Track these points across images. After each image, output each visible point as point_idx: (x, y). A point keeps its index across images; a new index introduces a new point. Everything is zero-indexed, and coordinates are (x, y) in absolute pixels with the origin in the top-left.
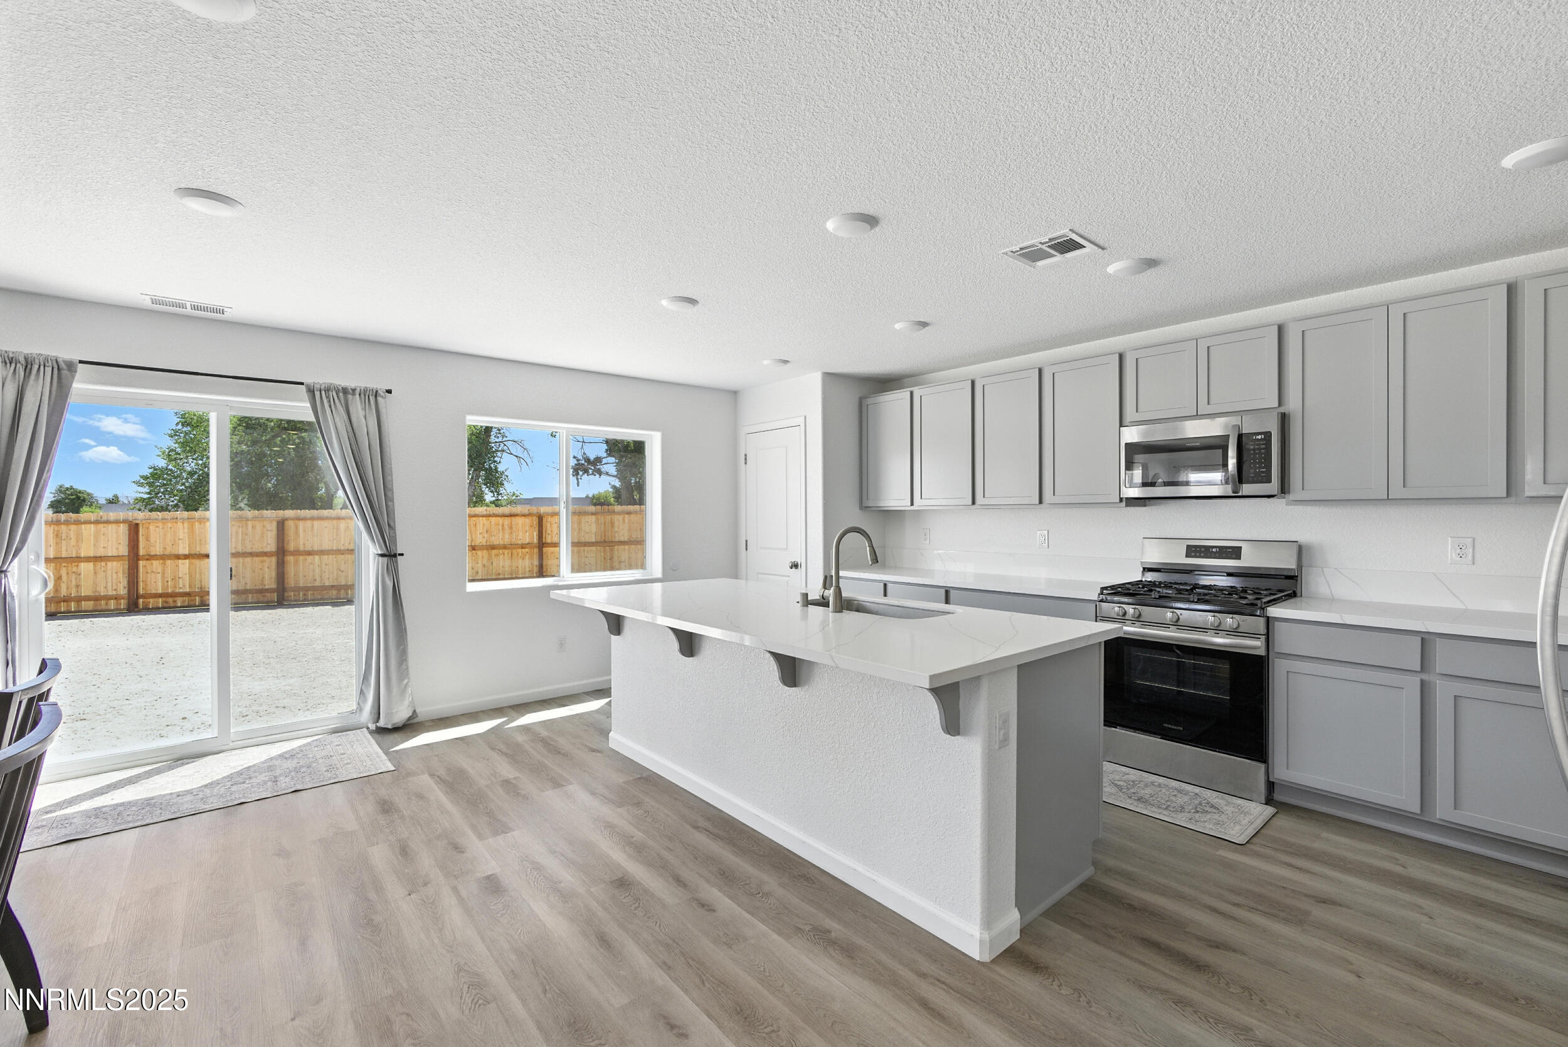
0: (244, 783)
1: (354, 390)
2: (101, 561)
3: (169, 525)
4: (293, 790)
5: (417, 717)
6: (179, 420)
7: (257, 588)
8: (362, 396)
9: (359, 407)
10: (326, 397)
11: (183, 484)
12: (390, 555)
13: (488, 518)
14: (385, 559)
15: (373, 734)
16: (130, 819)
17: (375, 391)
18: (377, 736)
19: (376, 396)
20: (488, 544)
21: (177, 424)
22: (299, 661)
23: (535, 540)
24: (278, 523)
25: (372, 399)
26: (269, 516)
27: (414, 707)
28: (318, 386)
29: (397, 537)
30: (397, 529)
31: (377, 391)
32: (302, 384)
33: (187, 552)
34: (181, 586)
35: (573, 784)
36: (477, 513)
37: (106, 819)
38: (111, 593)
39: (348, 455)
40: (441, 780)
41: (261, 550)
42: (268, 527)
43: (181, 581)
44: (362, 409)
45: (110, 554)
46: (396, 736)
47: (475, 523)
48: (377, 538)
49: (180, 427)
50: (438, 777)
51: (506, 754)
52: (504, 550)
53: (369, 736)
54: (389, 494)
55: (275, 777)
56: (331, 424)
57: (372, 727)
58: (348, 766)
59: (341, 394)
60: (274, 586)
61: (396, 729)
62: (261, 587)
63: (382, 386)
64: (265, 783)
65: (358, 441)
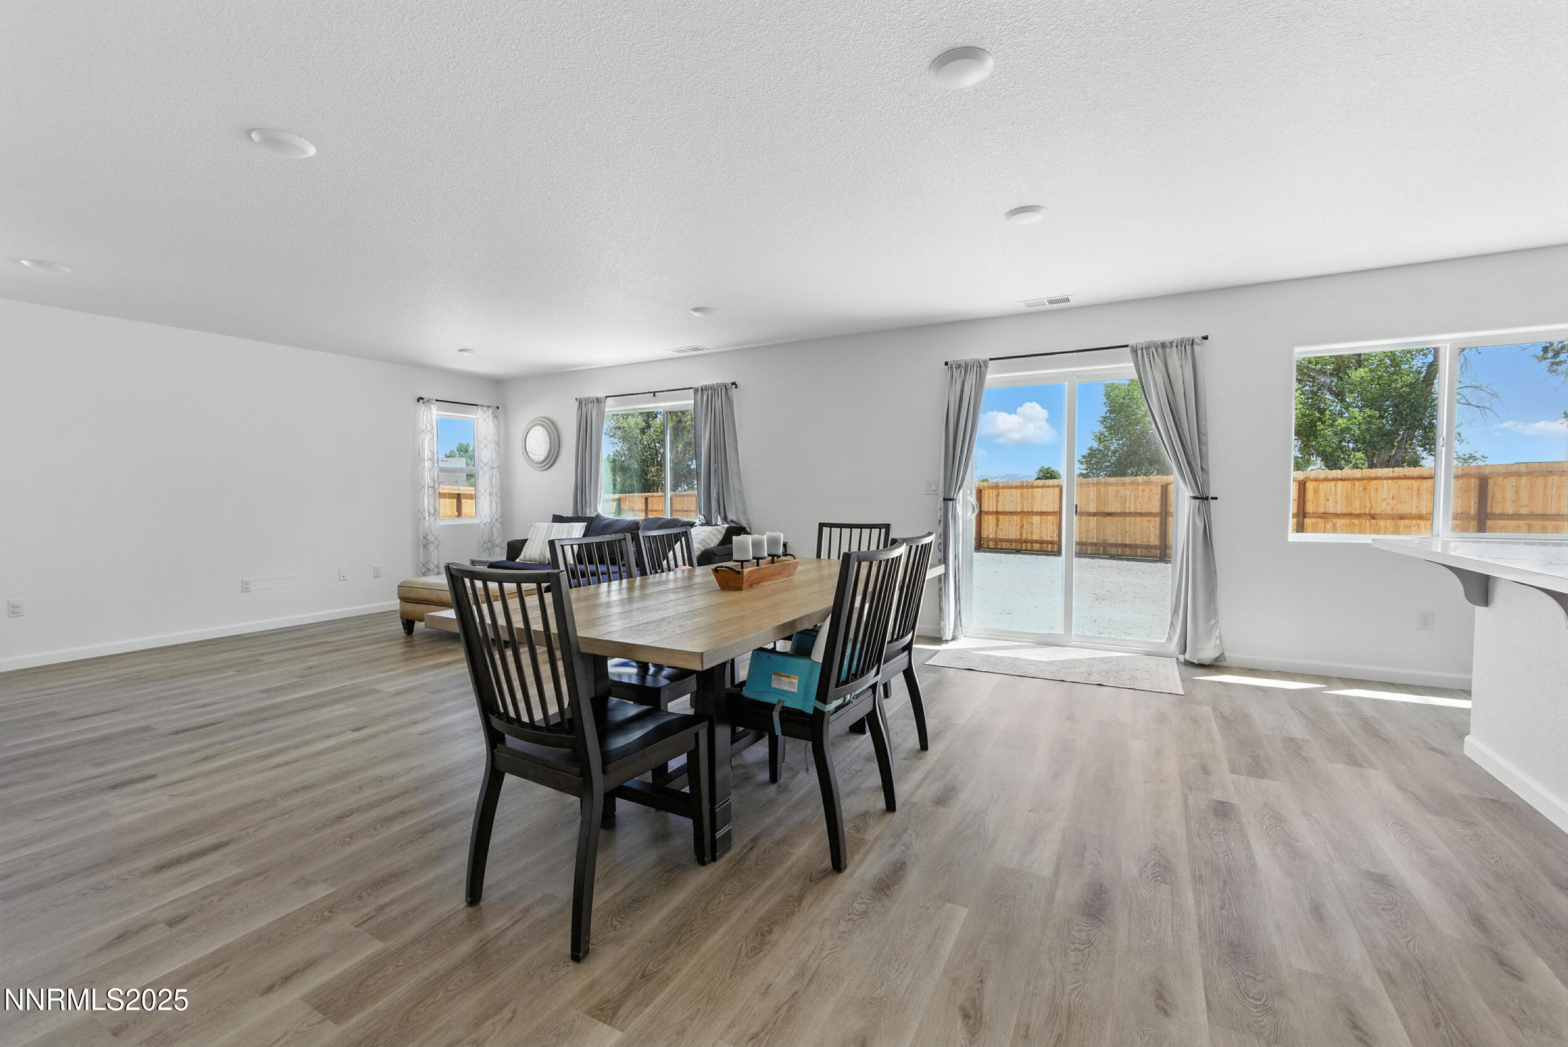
0: (1070, 669)
1: (1171, 343)
2: (1045, 515)
3: (1085, 489)
4: (1098, 683)
5: (1225, 660)
6: (1108, 408)
7: (1145, 543)
8: (1179, 347)
9: (1176, 359)
10: (1147, 354)
11: (1109, 461)
12: (1203, 498)
13: (1396, 481)
14: (1198, 501)
15: (1179, 664)
16: (1000, 668)
17: (1191, 340)
18: (1183, 667)
19: (1192, 345)
20: (1394, 512)
21: (1106, 413)
22: (1157, 604)
23: (1472, 510)
24: (1162, 486)
25: (1188, 348)
26: (1155, 481)
27: (1223, 650)
28: (1139, 346)
29: (1210, 480)
30: (1210, 472)
31: (1193, 340)
32: (1127, 346)
33: (1095, 511)
34: (1091, 537)
35: (1378, 769)
36: (1380, 475)
37: (990, 664)
38: (1049, 539)
39: (1164, 404)
40: (1222, 716)
41: (1148, 511)
42: (1154, 491)
43: (1091, 533)
44: (1179, 359)
45: (1049, 510)
46: (1200, 670)
47: (1376, 487)
48: (1189, 480)
49: (1108, 415)
50: (1221, 712)
51: (1306, 717)
52: (1418, 521)
53: (1176, 665)
54: (1203, 438)
55: (1091, 672)
56: (1150, 378)
57: (1181, 658)
58: (1146, 680)
59: (1160, 349)
60: (1157, 543)
61: (1201, 666)
62: (1147, 543)
63: (1197, 334)
64: (1083, 673)
65: (1174, 389)
